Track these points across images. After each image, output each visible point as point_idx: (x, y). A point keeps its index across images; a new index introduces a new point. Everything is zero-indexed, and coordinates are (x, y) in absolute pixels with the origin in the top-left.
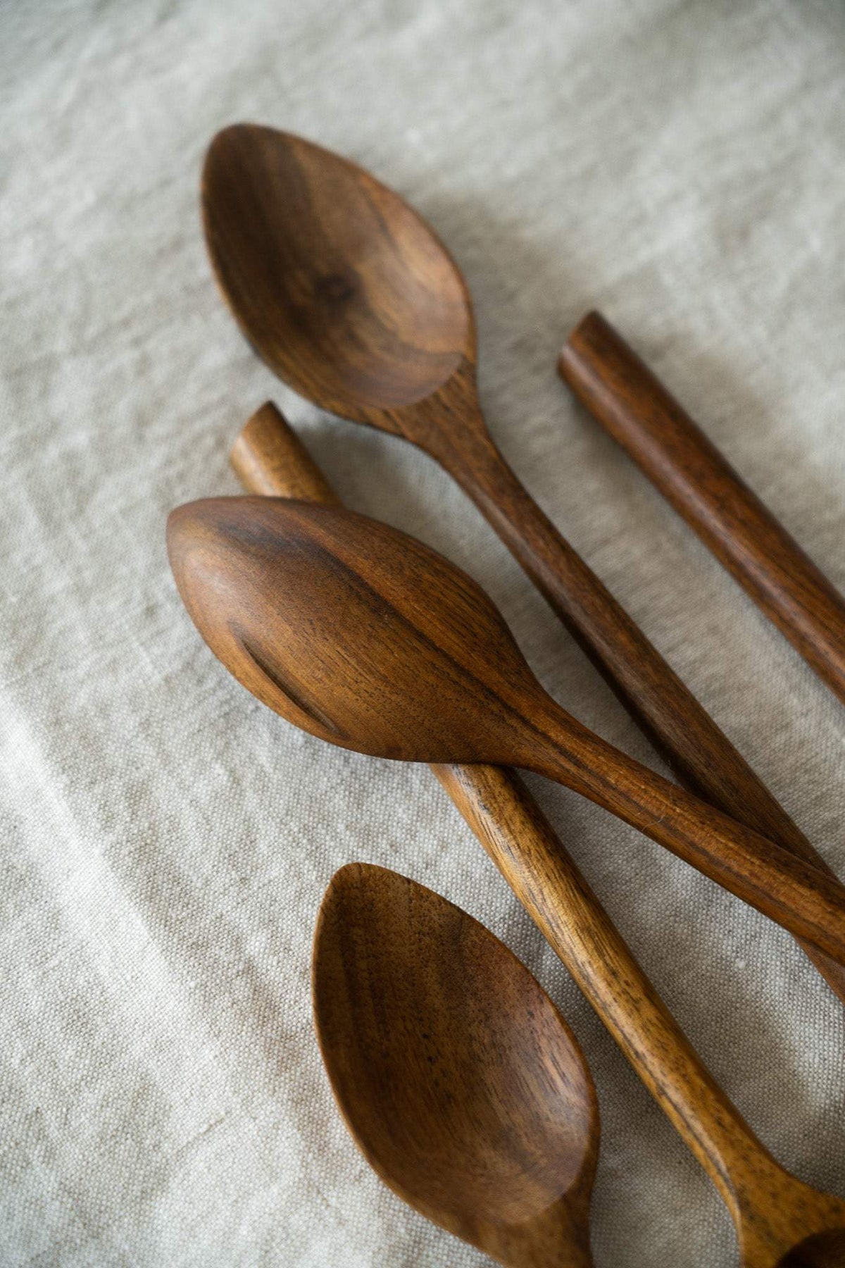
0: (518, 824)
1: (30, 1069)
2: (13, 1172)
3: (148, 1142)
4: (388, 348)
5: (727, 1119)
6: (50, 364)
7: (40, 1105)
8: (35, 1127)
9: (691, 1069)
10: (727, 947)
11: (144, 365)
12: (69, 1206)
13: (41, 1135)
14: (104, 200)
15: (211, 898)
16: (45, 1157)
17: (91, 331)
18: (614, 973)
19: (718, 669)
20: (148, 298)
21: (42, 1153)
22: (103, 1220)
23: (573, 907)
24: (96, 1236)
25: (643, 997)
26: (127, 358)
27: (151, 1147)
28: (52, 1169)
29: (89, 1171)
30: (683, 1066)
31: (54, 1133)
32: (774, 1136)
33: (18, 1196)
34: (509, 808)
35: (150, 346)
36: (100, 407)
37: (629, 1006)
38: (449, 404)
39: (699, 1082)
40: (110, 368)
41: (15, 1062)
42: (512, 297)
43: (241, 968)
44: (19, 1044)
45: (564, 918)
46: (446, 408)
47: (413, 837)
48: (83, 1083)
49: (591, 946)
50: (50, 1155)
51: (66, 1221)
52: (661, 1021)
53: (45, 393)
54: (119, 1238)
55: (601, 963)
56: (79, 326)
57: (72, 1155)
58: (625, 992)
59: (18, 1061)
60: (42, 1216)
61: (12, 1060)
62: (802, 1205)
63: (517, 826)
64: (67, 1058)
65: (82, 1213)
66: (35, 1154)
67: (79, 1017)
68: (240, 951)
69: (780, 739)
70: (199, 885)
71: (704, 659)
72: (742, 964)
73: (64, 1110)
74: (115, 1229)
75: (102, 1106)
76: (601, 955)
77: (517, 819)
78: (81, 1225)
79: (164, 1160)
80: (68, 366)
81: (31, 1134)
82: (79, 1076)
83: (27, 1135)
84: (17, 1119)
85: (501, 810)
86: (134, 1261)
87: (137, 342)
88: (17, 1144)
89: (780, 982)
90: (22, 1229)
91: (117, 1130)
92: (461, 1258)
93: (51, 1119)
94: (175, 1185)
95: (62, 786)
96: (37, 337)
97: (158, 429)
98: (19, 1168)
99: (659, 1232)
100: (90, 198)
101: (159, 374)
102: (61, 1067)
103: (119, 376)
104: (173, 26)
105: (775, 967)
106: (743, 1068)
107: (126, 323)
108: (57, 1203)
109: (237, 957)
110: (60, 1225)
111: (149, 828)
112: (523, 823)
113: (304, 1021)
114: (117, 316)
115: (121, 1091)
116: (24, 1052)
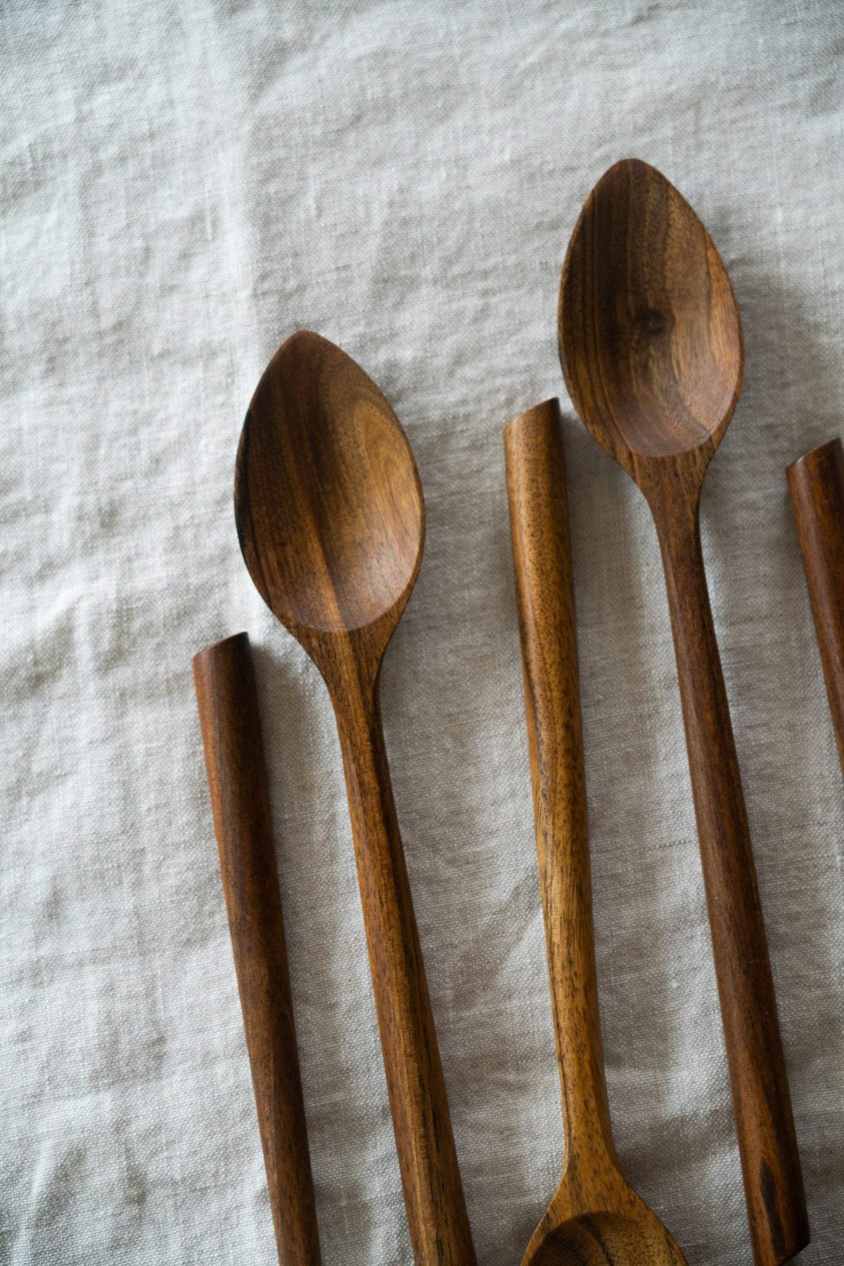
0: (561, 820)
1: (152, 818)
2: (108, 884)
3: (207, 907)
4: (665, 392)
5: (593, 1104)
6: (413, 283)
7: (147, 846)
8: (137, 860)
9: (586, 1057)
10: (671, 969)
11: (482, 315)
12: (134, 925)
13: (138, 868)
14: (516, 163)
15: (331, 756)
16: (133, 884)
17: (456, 270)
18: (570, 962)
19: (778, 759)
20: (511, 260)
21: (133, 880)
22: (153, 946)
23: (567, 900)
24: (143, 954)
25: (582, 989)
26: (473, 303)
27: (208, 913)
28: (133, 895)
29: (158, 908)
30: (583, 1052)
31: (147, 870)
32: (628, 1118)
33: (104, 902)
34: (561, 806)
35: (494, 300)
36: (434, 335)
37: (569, 991)
38: (679, 472)
39: (587, 1068)
40: (455, 306)
41: (144, 807)
42: (786, 385)
43: (325, 818)
44: (152, 795)
45: (558, 905)
46: (676, 475)
47: (495, 777)
48: (183, 845)
49: (565, 934)
50: (137, 884)
51: (128, 935)
52: (584, 1013)
53: (397, 306)
54: (157, 963)
55: (566, 950)
56: (449, 262)
57: (152, 891)
58: (571, 979)
59: (146, 808)
60: (113, 923)
61: (143, 805)
62: (611, 1188)
63: (560, 822)
64: (180, 822)
65: (141, 935)
66: (128, 879)
67: (202, 796)
68: (331, 805)
69: (793, 835)
70: (327, 742)
71: (770, 747)
72: (675, 985)
73: (162, 858)
74: (158, 955)
75: (188, 868)
76: (569, 945)
77: (563, 817)
78: (136, 942)
79: (212, 926)
80: (424, 291)
81: (131, 864)
82: (182, 839)
83: (128, 864)
84: (127, 849)
85: (555, 804)
86: (160, 984)
87: (485, 293)
88: (119, 866)
89: (694, 1011)
90: (95, 926)
91: (190, 890)
92: (374, 1094)
93: (150, 858)
94: (212, 946)
95: (266, 625)
96: (413, 258)
97: (468, 372)
98: (112, 883)
99: (516, 1144)
100: (507, 157)
101: (489, 327)
102: (173, 826)
103: (460, 314)
104: (643, 29)
105: (697, 997)
106: (636, 1058)
107: (485, 274)
108: (127, 920)
109: (327, 809)
110: (122, 935)
111: (312, 684)
112: (565, 821)
113: (351, 876)
114: (480, 266)
115: (206, 864)
116: (154, 803)
